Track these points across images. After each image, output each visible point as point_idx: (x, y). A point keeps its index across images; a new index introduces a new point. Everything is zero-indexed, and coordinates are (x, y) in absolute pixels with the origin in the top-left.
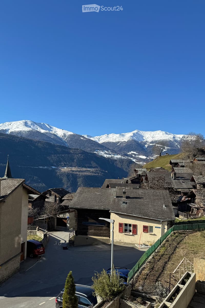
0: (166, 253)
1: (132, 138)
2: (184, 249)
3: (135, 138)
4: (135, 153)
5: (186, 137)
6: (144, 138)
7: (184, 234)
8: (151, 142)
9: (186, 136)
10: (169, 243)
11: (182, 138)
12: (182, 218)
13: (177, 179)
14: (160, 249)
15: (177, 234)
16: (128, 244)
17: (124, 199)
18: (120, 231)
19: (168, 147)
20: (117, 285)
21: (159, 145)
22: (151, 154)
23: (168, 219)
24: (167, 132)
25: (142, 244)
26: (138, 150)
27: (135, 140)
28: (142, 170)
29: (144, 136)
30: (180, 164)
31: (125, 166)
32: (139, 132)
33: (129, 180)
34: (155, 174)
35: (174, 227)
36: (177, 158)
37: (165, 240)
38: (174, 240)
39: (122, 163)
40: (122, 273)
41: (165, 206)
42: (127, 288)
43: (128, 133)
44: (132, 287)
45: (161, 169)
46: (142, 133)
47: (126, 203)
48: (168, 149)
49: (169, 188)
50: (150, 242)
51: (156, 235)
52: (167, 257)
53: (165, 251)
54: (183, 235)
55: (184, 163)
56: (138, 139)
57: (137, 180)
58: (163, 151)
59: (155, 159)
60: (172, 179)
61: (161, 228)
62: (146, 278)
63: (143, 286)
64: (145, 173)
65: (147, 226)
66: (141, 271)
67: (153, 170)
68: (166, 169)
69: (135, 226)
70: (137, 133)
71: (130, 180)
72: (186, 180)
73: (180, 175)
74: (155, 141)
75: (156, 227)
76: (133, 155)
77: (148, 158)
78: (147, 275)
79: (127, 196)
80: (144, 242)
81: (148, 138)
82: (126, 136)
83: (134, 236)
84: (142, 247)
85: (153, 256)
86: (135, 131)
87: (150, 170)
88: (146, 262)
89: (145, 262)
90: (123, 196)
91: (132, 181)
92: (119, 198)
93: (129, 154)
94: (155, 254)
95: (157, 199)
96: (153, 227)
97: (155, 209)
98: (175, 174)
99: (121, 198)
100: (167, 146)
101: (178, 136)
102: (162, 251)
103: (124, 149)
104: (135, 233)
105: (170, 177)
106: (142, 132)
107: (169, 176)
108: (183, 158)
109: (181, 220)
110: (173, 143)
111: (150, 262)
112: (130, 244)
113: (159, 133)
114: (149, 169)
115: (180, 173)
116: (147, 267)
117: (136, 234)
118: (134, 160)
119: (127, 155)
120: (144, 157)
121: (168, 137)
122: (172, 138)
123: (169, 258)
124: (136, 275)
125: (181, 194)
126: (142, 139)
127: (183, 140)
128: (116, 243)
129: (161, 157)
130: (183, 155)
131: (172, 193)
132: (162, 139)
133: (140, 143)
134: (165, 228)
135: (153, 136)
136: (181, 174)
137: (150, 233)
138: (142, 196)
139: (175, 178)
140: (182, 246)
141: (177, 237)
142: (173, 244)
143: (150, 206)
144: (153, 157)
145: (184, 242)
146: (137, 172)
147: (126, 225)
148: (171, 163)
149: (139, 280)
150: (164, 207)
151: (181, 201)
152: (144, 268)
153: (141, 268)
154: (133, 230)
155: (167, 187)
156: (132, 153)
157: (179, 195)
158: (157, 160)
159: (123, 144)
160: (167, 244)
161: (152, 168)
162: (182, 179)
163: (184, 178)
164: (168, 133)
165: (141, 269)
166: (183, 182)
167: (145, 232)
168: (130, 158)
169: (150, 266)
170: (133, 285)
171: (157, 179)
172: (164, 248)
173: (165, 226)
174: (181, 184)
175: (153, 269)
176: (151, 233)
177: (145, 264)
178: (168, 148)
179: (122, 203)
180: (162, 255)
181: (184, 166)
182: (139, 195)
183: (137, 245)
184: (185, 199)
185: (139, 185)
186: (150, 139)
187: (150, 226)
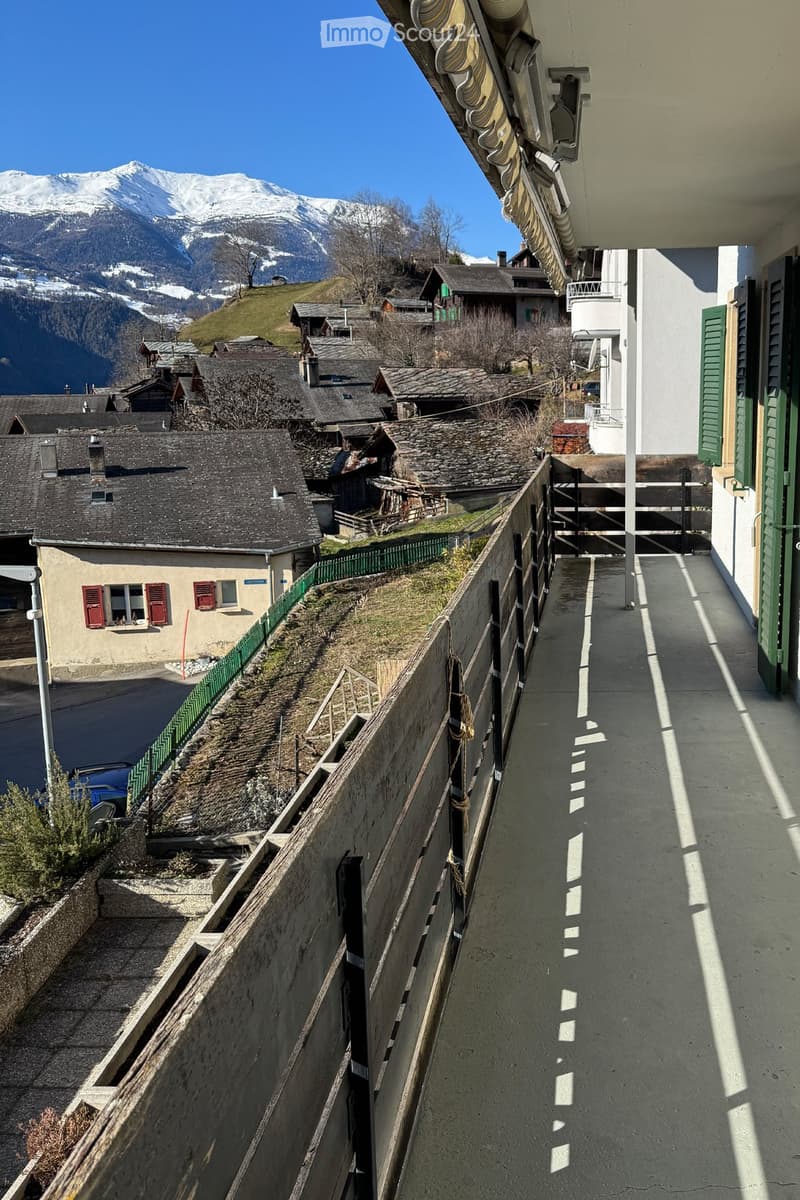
0: (288, 670)
1: (113, 198)
2: (355, 645)
3: (132, 201)
4: (136, 270)
5: (348, 212)
6: (174, 204)
7: (355, 589)
8: (208, 223)
9: (350, 206)
10: (298, 633)
11: (335, 213)
12: (349, 535)
13: (322, 386)
14: (265, 661)
15: (327, 596)
16: (131, 668)
17: (97, 480)
18: (93, 620)
19: (280, 250)
20: (79, 833)
21: (240, 241)
22: (212, 279)
23: (293, 545)
24: (271, 184)
25: (196, 657)
26: (149, 259)
27: (134, 211)
28: (178, 349)
29: (172, 192)
30: (333, 325)
31: (98, 333)
32: (146, 171)
33: (118, 398)
34: (231, 365)
35: (317, 571)
36: (319, 297)
37: (284, 623)
38: (318, 617)
39: (79, 320)
40: (112, 785)
41: (279, 494)
42: (126, 831)
43: (95, 174)
44: (151, 822)
45: (260, 342)
46: (160, 177)
47: (109, 497)
48: (281, 256)
49: (294, 423)
50: (227, 643)
51: (251, 614)
52: (292, 684)
53: (282, 665)
54: (353, 594)
55: (349, 319)
56: (147, 207)
57: (157, 396)
58: (262, 268)
59: (229, 299)
60: (303, 386)
61: (269, 581)
62: (208, 778)
63: (195, 811)
64: (189, 361)
65: (212, 582)
66: (188, 756)
67: (226, 350)
68: (278, 342)
69: (159, 592)
70: (135, 176)
71: (126, 394)
72: (357, 388)
73: (332, 368)
74: (222, 221)
75: (246, 582)
76: (128, 281)
77: (201, 297)
78: (213, 766)
79: (111, 463)
80: (202, 650)
81: (189, 203)
82: (86, 187)
83: (159, 631)
84: (196, 670)
85: (234, 693)
86: (129, 169)
87: (209, 349)
88: (209, 717)
89: (204, 718)
90: (92, 467)
91: (133, 398)
92: (74, 477)
93: (110, 274)
94: (244, 683)
95: (247, 469)
96: (234, 582)
97: (238, 511)
98: (314, 364)
99: (81, 477)
100: (279, 244)
101: (317, 203)
102: (272, 665)
103: (84, 250)
104: (160, 615)
105: (294, 377)
106: (162, 174)
107: (290, 373)
108: (342, 297)
109: (345, 545)
110: (299, 231)
111: (223, 716)
112: (143, 666)
113: (239, 183)
114: (206, 345)
115: (331, 361)
116: (213, 737)
117: (168, 621)
118: (138, 306)
119: (103, 282)
120: (182, 293)
121: (278, 206)
122: (293, 210)
123: (300, 685)
124: (166, 775)
125: (340, 446)
126: (162, 207)
127: (338, 221)
128: (78, 676)
129: (252, 291)
130: (340, 284)
131: (307, 443)
132: (252, 213)
133: (157, 226)
134: (286, 581)
135: (211, 198)
136: (336, 363)
137: (224, 610)
138: (179, 459)
139: (314, 382)
140: (348, 634)
141: (328, 603)
142: (313, 633)
143: (219, 499)
144: (220, 293)
145: (356, 617)
146: (155, 361)
147: (117, 591)
148: (295, 319)
149: (180, 791)
150: (275, 496)
151: (343, 472)
152: (198, 742)
153: (188, 744)
154: (150, 608)
155: (284, 417)
156: (123, 272)
157: (332, 447)
158: (239, 305)
159: (73, 226)
160: (290, 638)
161: (222, 339)
162: (343, 385)
163: (349, 378)
164: (276, 188)
165: (185, 749)
166: (346, 397)
167: (204, 607)
168: (119, 296)
169: (224, 731)
170: (153, 816)
171: (244, 388)
172: (278, 654)
173: (285, 571)
174: (341, 404)
175: (238, 738)
176: (229, 610)
177: (204, 727)
178: (281, 253)
179: (90, 497)
180: (273, 682)
181: (345, 333)
182: (166, 455)
183: (174, 664)
184: (356, 464)
185: (168, 415)
186: (199, 208)
187: (224, 583)
